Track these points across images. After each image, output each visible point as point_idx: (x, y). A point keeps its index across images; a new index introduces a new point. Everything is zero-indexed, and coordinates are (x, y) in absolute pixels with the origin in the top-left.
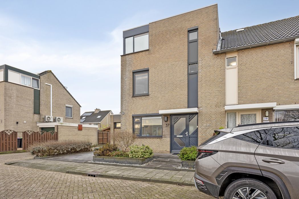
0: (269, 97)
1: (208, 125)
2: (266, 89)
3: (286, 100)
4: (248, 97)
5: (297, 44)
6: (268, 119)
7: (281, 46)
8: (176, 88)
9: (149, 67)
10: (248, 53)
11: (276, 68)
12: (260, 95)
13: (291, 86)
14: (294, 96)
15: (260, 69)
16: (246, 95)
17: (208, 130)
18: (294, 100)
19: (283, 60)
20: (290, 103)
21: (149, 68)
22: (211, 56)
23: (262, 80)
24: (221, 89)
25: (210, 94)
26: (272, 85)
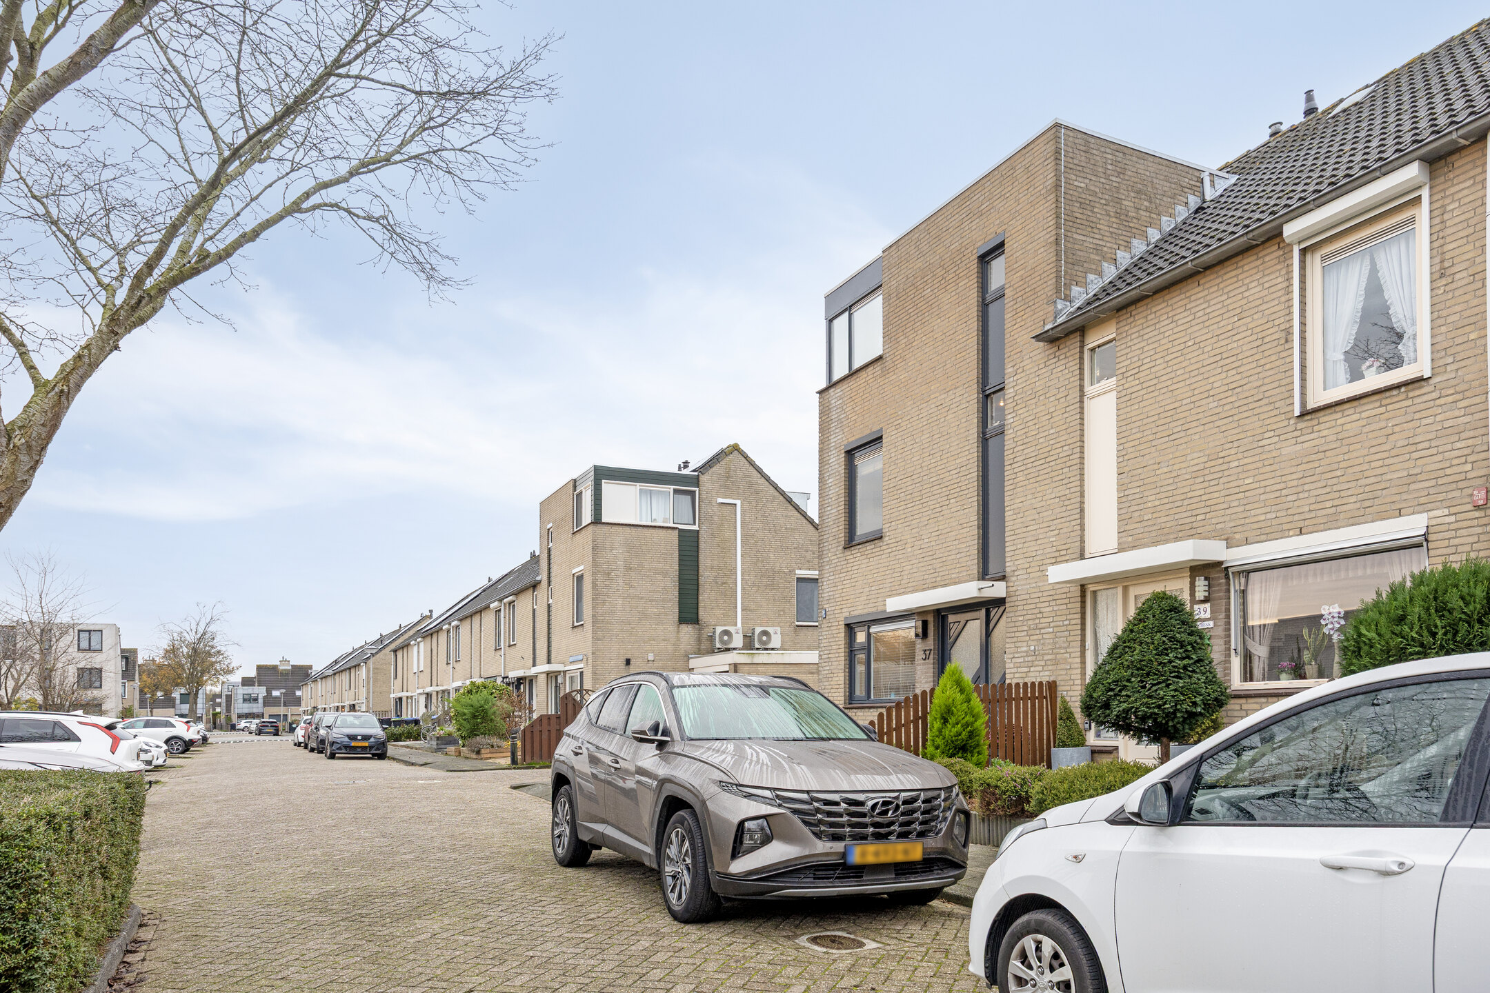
0: (1213, 508)
1: (1032, 648)
2: (1201, 473)
3: (1269, 516)
4: (1146, 518)
5: (1302, 246)
6: (1208, 615)
7: (1249, 264)
8: (947, 502)
9: (881, 425)
10: (1146, 317)
11: (1234, 372)
12: (1186, 502)
13: (1284, 452)
14: (1294, 497)
15: (1182, 384)
16: (1141, 507)
17: (1032, 669)
18: (1296, 518)
19: (1258, 329)
20: (1282, 534)
21: (881, 429)
22: (1038, 351)
23: (1189, 432)
24: (1068, 492)
25: (1037, 516)
26: (1221, 455)
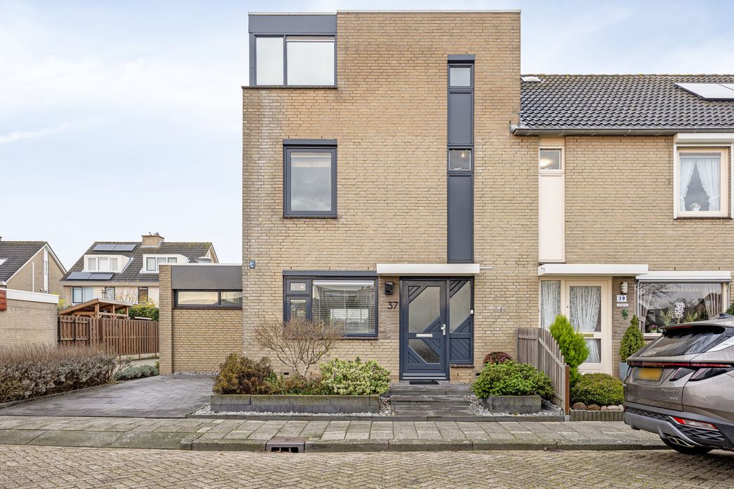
0: (628, 250)
1: (499, 308)
2: (622, 232)
3: (659, 260)
4: (586, 248)
5: (679, 145)
6: (625, 301)
7: (649, 143)
8: (416, 208)
9: (336, 137)
10: (588, 145)
11: (641, 190)
12: (612, 245)
13: (667, 232)
14: (672, 254)
15: (610, 186)
16: (583, 241)
17: (498, 320)
18: (673, 263)
19: (654, 174)
20: (666, 268)
21: (336, 140)
22: (505, 137)
23: (614, 211)
24: (529, 223)
25: (503, 232)
26: (633, 226)
